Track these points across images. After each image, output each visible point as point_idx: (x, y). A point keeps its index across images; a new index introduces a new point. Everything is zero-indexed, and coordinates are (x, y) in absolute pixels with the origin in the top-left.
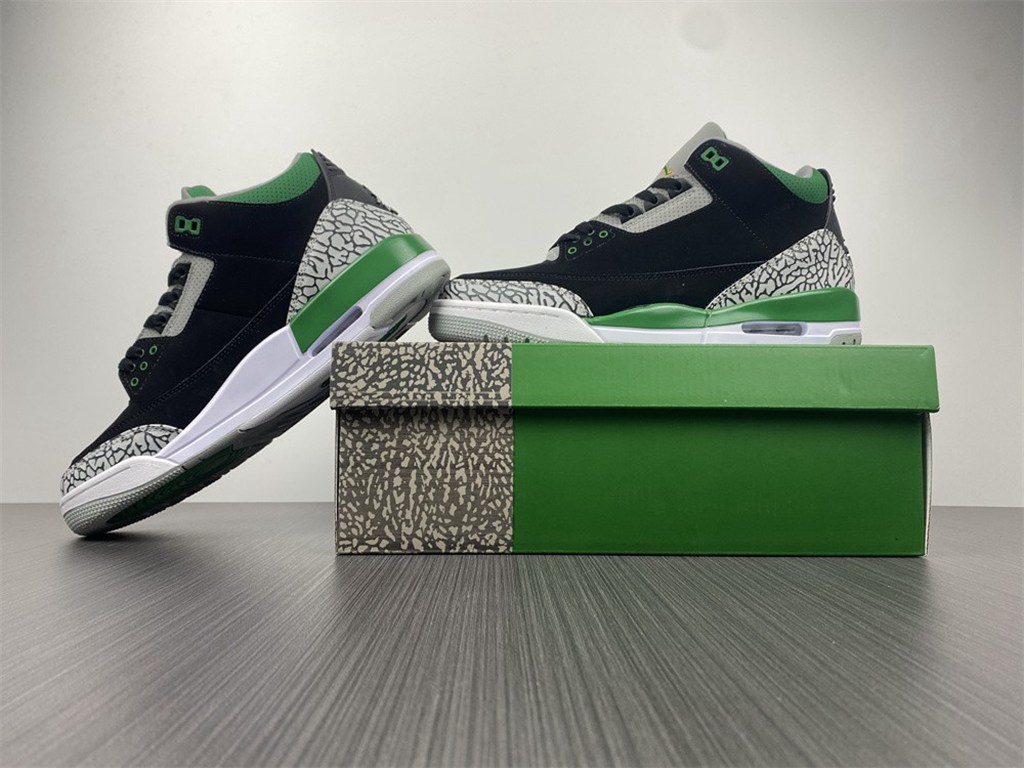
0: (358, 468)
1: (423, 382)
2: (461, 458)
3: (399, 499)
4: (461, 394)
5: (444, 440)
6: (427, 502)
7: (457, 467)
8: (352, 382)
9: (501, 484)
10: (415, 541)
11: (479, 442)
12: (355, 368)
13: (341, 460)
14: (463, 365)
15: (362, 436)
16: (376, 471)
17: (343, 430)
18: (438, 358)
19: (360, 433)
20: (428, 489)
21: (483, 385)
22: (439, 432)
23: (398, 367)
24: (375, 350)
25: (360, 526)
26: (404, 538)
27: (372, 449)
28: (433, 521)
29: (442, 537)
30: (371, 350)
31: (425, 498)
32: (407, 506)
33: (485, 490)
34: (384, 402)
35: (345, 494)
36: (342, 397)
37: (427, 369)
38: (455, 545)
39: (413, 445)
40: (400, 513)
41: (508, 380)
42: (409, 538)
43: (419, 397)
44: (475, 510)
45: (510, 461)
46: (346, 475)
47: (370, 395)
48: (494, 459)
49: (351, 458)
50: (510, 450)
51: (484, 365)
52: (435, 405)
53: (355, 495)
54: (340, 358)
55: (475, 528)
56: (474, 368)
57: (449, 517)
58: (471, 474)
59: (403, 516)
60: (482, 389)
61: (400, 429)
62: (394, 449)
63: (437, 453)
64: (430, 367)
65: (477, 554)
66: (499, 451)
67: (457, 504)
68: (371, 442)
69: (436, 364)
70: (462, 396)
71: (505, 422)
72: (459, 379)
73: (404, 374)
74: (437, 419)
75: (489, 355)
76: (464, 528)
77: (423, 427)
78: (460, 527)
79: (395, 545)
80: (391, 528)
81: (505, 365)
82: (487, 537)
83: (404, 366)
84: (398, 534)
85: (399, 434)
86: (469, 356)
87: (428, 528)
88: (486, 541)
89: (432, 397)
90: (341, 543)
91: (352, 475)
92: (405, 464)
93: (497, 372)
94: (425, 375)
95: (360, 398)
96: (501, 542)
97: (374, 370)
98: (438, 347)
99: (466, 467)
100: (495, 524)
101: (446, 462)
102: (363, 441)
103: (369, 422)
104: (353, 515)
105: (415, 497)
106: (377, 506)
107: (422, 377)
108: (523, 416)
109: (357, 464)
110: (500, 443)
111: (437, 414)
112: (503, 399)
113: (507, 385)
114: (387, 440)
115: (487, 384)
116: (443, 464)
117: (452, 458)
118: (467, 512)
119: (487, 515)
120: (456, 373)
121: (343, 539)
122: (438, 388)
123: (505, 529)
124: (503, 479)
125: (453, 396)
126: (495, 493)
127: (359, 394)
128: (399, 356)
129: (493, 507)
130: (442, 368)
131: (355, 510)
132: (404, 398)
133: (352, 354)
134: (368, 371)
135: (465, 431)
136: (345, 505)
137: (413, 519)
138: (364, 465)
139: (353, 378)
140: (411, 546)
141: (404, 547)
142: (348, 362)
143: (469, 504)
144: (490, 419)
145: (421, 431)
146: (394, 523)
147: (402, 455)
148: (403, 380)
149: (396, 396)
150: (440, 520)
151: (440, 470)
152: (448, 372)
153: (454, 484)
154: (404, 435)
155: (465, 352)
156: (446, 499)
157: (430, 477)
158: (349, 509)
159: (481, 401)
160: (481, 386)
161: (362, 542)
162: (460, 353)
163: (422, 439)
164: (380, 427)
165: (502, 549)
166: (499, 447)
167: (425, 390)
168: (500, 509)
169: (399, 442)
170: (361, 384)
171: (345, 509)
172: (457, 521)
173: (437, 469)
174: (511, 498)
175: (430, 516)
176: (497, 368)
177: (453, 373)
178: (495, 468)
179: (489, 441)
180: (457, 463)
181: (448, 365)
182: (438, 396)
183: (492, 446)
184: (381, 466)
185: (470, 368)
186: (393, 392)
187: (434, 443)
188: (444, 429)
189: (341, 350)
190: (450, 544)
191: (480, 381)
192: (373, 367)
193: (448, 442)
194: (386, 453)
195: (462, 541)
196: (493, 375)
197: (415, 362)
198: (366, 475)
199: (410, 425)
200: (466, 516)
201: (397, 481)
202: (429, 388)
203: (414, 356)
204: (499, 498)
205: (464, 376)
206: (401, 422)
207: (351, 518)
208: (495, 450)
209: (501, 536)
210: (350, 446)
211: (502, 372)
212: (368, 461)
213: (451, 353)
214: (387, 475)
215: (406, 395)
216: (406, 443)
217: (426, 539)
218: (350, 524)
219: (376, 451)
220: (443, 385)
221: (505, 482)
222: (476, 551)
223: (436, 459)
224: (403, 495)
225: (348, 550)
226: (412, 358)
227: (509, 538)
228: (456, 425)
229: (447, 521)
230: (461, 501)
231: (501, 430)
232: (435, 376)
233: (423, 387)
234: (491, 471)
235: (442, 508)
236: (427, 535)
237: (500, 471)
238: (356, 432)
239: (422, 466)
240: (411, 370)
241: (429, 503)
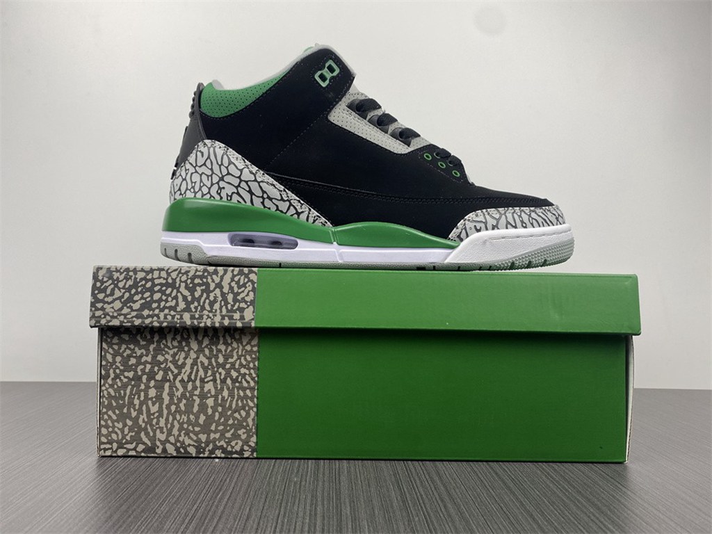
0: (118, 380)
1: (173, 303)
2: (210, 373)
3: (154, 409)
4: (208, 316)
5: (195, 356)
6: (179, 412)
7: (206, 380)
8: (109, 303)
9: (246, 397)
10: (168, 446)
11: (226, 357)
12: (113, 290)
13: (103, 372)
14: (211, 289)
15: (121, 351)
16: (133, 383)
17: (105, 345)
18: (189, 281)
19: (120, 349)
20: (180, 400)
21: (229, 307)
22: (190, 349)
23: (151, 290)
24: (131, 274)
25: (119, 432)
26: (158, 443)
27: (130, 363)
28: (184, 429)
29: (192, 443)
30: (127, 274)
31: (176, 408)
32: (161, 415)
33: (231, 401)
34: (137, 322)
35: (106, 403)
36: (100, 317)
37: (178, 291)
38: (204, 450)
39: (166, 360)
40: (155, 421)
41: (252, 303)
42: (163, 443)
43: (169, 318)
44: (222, 420)
45: (254, 375)
46: (107, 385)
47: (125, 315)
48: (240, 374)
49: (111, 371)
50: (254, 365)
51: (231, 288)
52: (184, 325)
53: (114, 404)
54: (99, 281)
55: (223, 435)
56: (221, 291)
57: (199, 425)
58: (219, 387)
59: (157, 423)
60: (228, 311)
61: (155, 346)
62: (150, 363)
63: (188, 368)
64: (180, 290)
65: (224, 458)
66: (244, 367)
67: (206, 414)
68: (129, 356)
69: (187, 287)
70: (209, 317)
71: (251, 340)
72: (207, 301)
73: (157, 296)
74: (189, 337)
75: (236, 279)
76: (212, 436)
77: (175, 343)
78: (209, 435)
79: (152, 449)
80: (147, 434)
81: (250, 288)
82: (233, 443)
83: (157, 288)
84: (153, 439)
85: (154, 349)
86: (217, 280)
87: (179, 435)
88: (233, 447)
89: (181, 318)
90: (102, 447)
91: (111, 386)
92: (159, 377)
93: (242, 295)
94: (176, 298)
95: (116, 317)
96: (246, 448)
97: (130, 292)
98: (189, 272)
99: (214, 380)
100: (240, 432)
101: (196, 376)
102: (122, 356)
103: (127, 339)
104: (113, 422)
105: (168, 407)
106: (134, 414)
107: (173, 299)
108: (266, 334)
109: (117, 376)
110: (245, 359)
111: (188, 332)
112: (247, 320)
113: (251, 307)
114: (142, 354)
115: (233, 306)
116: (193, 377)
117: (201, 373)
118: (215, 421)
119: (233, 424)
120: (205, 295)
121: (104, 443)
122: (187, 309)
123: (249, 437)
124: (248, 392)
125: (201, 317)
126: (240, 404)
127: (115, 314)
128: (152, 280)
129: (239, 417)
130: (192, 291)
131: (114, 417)
132: (155, 318)
133: (111, 278)
134: (124, 293)
135: (214, 347)
136: (106, 413)
137: (166, 427)
138: (122, 377)
139: (110, 299)
140: (164, 450)
141: (159, 451)
142: (107, 284)
143: (217, 414)
144: (237, 337)
145: (174, 347)
146: (149, 430)
147: (156, 369)
148: (155, 302)
149: (149, 316)
150: (190, 428)
151: (191, 383)
152: (197, 295)
153: (203, 396)
154: (158, 351)
155: (214, 277)
156: (196, 409)
157: (181, 390)
158: (110, 417)
159: (226, 322)
160: (227, 308)
161: (121, 446)
162: (209, 277)
163: (175, 355)
164: (137, 344)
165: (246, 454)
166: (244, 363)
167: (175, 311)
168: (245, 419)
169: (154, 357)
170: (118, 305)
171: (106, 417)
172: (206, 429)
173: (188, 382)
174: (255, 409)
175: (181, 424)
176: (243, 292)
177: (201, 296)
178: (241, 382)
179: (235, 357)
180: (206, 377)
181: (198, 288)
182: (187, 317)
183: (238, 362)
184: (138, 379)
185: (218, 291)
186: (146, 312)
187: (185, 358)
188: (194, 346)
189: (101, 274)
190: (199, 450)
191: (227, 303)
192: (129, 290)
193: (198, 358)
194: (142, 367)
195: (211, 447)
196: (239, 298)
197: (167, 285)
198: (125, 386)
199: (164, 342)
200: (214, 424)
201: (152, 393)
202: (179, 309)
203: (167, 279)
204: (244, 409)
205: (212, 298)
206: (155, 339)
207: (111, 425)
208: (241, 365)
209: (246, 442)
210: (111, 360)
211: (248, 295)
212: (126, 374)
213: (201, 277)
214: (143, 387)
215: (158, 316)
216: (160, 358)
217: (178, 444)
218: (110, 429)
219: (132, 365)
220: (192, 306)
221: (250, 395)
222: (223, 455)
223: (188, 373)
224: (157, 405)
225: (108, 453)
226: (164, 281)
227: (253, 445)
228: (206, 342)
229: (197, 429)
230: (210, 411)
231: (246, 348)
232: (185, 298)
233: (173, 308)
234: (237, 384)
235: (192, 417)
236: (179, 441)
237: (245, 384)
238: (116, 347)
239: (175, 379)
240: (163, 293)
241: (180, 413)
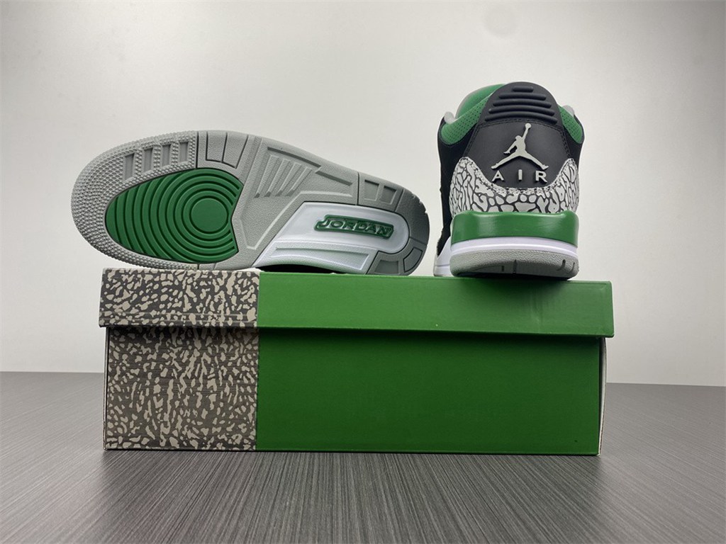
0: (124, 377)
1: (179, 305)
2: (212, 370)
3: (159, 404)
4: (213, 316)
5: (198, 354)
6: (182, 407)
7: (209, 377)
8: (118, 304)
9: (246, 393)
10: (171, 439)
11: (228, 356)
12: (122, 292)
13: (110, 369)
14: (216, 291)
15: (127, 349)
16: (139, 379)
17: (112, 344)
18: (195, 284)
19: (126, 347)
20: (183, 396)
21: (233, 308)
22: (194, 348)
23: (159, 292)
24: (139, 276)
25: (125, 426)
26: (162, 437)
27: (136, 361)
28: (187, 423)
29: (195, 436)
30: (136, 277)
31: (180, 403)
32: (165, 410)
33: (233, 397)
34: (145, 322)
35: (112, 399)
36: (109, 317)
37: (184, 293)
38: (206, 444)
39: (171, 358)
40: (159, 415)
41: (255, 304)
42: (167, 437)
43: (176, 318)
44: (224, 414)
45: (255, 373)
46: (114, 382)
47: (133, 316)
48: (241, 372)
49: (118, 368)
50: (255, 363)
51: (235, 290)
52: (190, 325)
53: (121, 400)
54: (109, 283)
55: (224, 430)
56: (226, 294)
57: (201, 420)
58: (221, 383)
59: (162, 418)
60: (232, 312)
61: (160, 344)
62: (155, 361)
63: (191, 365)
64: (186, 292)
65: (225, 451)
66: (245, 365)
67: (208, 409)
68: (135, 354)
69: (192, 290)
70: (213, 317)
71: (252, 340)
72: (212, 302)
73: (164, 298)
74: (193, 336)
75: (240, 282)
76: (214, 430)
77: (180, 342)
78: (211, 429)
79: (155, 443)
80: (152, 428)
81: (253, 291)
82: (234, 437)
83: (164, 290)
84: (157, 433)
85: (160, 348)
86: (221, 282)
87: (183, 429)
88: (233, 441)
89: (187, 318)
90: (108, 440)
91: (118, 383)
92: (164, 374)
93: (245, 297)
94: (182, 299)
95: (125, 317)
96: (246, 441)
97: (138, 293)
98: (195, 275)
99: (217, 377)
100: (241, 426)
101: (199, 373)
102: (128, 354)
103: (133, 338)
104: (119, 416)
105: (172, 403)
106: (139, 409)
107: (179, 300)
108: (267, 335)
109: (123, 373)
110: (247, 358)
111: (192, 332)
112: (249, 321)
113: (254, 309)
114: (149, 354)
115: (236, 307)
116: (196, 374)
117: (204, 370)
118: (217, 416)
119: (234, 419)
120: (210, 297)
121: (110, 437)
122: (193, 310)
123: (249, 431)
124: (249, 389)
125: (206, 317)
126: (241, 400)
127: (124, 314)
128: (160, 282)
129: (239, 412)
130: (198, 292)
131: (120, 412)
132: (162, 319)
133: (120, 279)
134: (133, 294)
135: (217, 347)
136: (112, 408)
137: (170, 421)
138: (128, 374)
139: (119, 300)
140: (168, 443)
141: (163, 444)
142: (116, 286)
143: (219, 409)
144: (239, 336)
145: (179, 346)
146: (154, 424)
147: (161, 366)
148: (162, 303)
149: (156, 317)
150: (193, 422)
151: (194, 380)
152: (202, 296)
153: (206, 392)
154: (163, 349)
155: (219, 280)
156: (199, 404)
157: (185, 386)
158: (116, 411)
159: (230, 323)
160: (231, 309)
161: (126, 440)
162: (214, 280)
163: (180, 353)
164: (143, 342)
165: (246, 448)
166: (245, 361)
167: (182, 312)
168: (246, 414)
169: (159, 355)
170: (126, 305)
171: (112, 412)
172: (208, 423)
173: (192, 379)
174: (255, 405)
175: (184, 419)
176: (246, 294)
177: (207, 298)
178: (242, 379)
179: (237, 356)
180: (209, 374)
181: (203, 290)
182: (192, 317)
183: (239, 360)
184: (143, 375)
185: (222, 293)
186: (153, 313)
187: (189, 357)
188: (198, 345)
189: (110, 276)
190: (202, 443)
191: (230, 305)
192: (137, 291)
193: (201, 356)
194: (148, 364)
195: (212, 440)
196: (242, 300)
197: (174, 287)
198: (130, 383)
199: (169, 341)
200: (216, 419)
201: (157, 389)
202: (185, 310)
203: (173, 282)
204: (244, 404)
205: (216, 300)
206: (161, 338)
207: (117, 419)
208: (242, 363)
209: (246, 436)
210: (117, 358)
211: (250, 297)
212: (132, 371)
213: (206, 280)
214: (148, 383)
215: (165, 316)
216: (165, 356)
217: (182, 438)
218: (116, 424)
219: (138, 362)
220: (198, 307)
221: (250, 391)
222: (224, 448)
223: (191, 370)
224: (162, 400)
225: (114, 446)
226: (171, 284)
227: (253, 438)
228: (209, 341)
229: (200, 423)
230: (212, 407)
231: (247, 347)
232: (191, 299)
233: (180, 309)
234: (238, 381)
235: (195, 412)
236: (182, 435)
237: (246, 381)
238: (123, 346)
239: (179, 376)
240: (170, 294)
241: (184, 408)
